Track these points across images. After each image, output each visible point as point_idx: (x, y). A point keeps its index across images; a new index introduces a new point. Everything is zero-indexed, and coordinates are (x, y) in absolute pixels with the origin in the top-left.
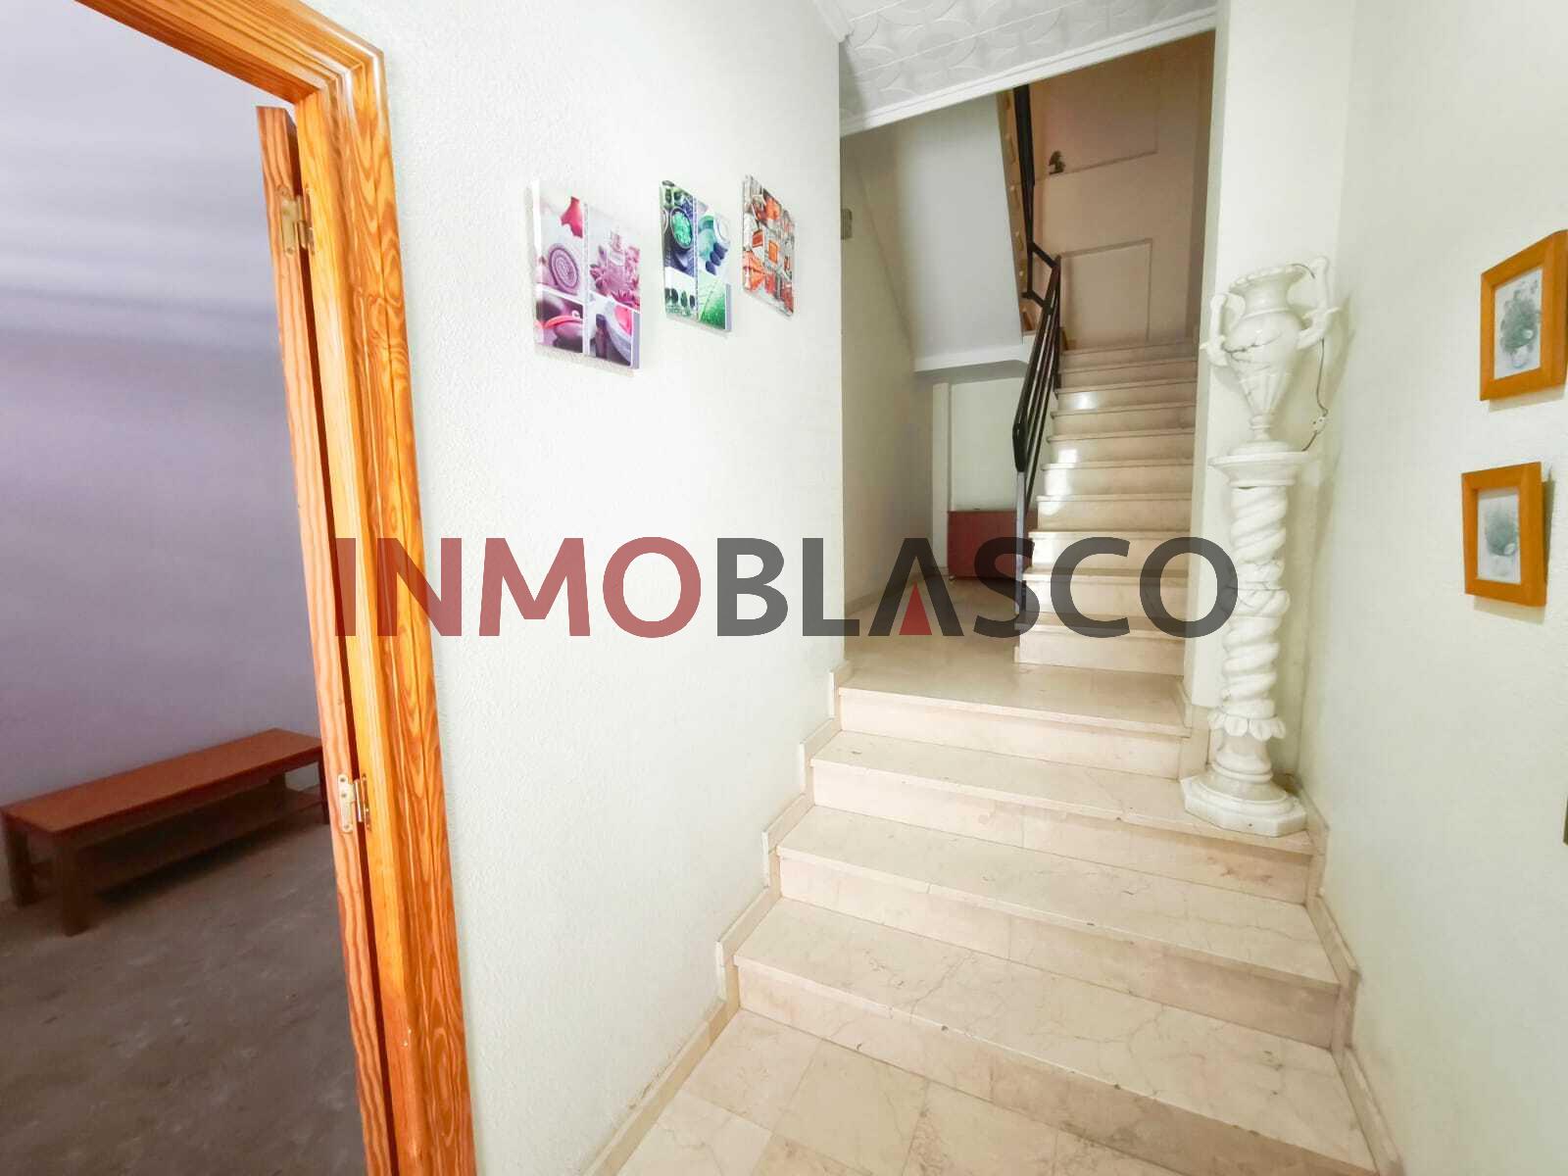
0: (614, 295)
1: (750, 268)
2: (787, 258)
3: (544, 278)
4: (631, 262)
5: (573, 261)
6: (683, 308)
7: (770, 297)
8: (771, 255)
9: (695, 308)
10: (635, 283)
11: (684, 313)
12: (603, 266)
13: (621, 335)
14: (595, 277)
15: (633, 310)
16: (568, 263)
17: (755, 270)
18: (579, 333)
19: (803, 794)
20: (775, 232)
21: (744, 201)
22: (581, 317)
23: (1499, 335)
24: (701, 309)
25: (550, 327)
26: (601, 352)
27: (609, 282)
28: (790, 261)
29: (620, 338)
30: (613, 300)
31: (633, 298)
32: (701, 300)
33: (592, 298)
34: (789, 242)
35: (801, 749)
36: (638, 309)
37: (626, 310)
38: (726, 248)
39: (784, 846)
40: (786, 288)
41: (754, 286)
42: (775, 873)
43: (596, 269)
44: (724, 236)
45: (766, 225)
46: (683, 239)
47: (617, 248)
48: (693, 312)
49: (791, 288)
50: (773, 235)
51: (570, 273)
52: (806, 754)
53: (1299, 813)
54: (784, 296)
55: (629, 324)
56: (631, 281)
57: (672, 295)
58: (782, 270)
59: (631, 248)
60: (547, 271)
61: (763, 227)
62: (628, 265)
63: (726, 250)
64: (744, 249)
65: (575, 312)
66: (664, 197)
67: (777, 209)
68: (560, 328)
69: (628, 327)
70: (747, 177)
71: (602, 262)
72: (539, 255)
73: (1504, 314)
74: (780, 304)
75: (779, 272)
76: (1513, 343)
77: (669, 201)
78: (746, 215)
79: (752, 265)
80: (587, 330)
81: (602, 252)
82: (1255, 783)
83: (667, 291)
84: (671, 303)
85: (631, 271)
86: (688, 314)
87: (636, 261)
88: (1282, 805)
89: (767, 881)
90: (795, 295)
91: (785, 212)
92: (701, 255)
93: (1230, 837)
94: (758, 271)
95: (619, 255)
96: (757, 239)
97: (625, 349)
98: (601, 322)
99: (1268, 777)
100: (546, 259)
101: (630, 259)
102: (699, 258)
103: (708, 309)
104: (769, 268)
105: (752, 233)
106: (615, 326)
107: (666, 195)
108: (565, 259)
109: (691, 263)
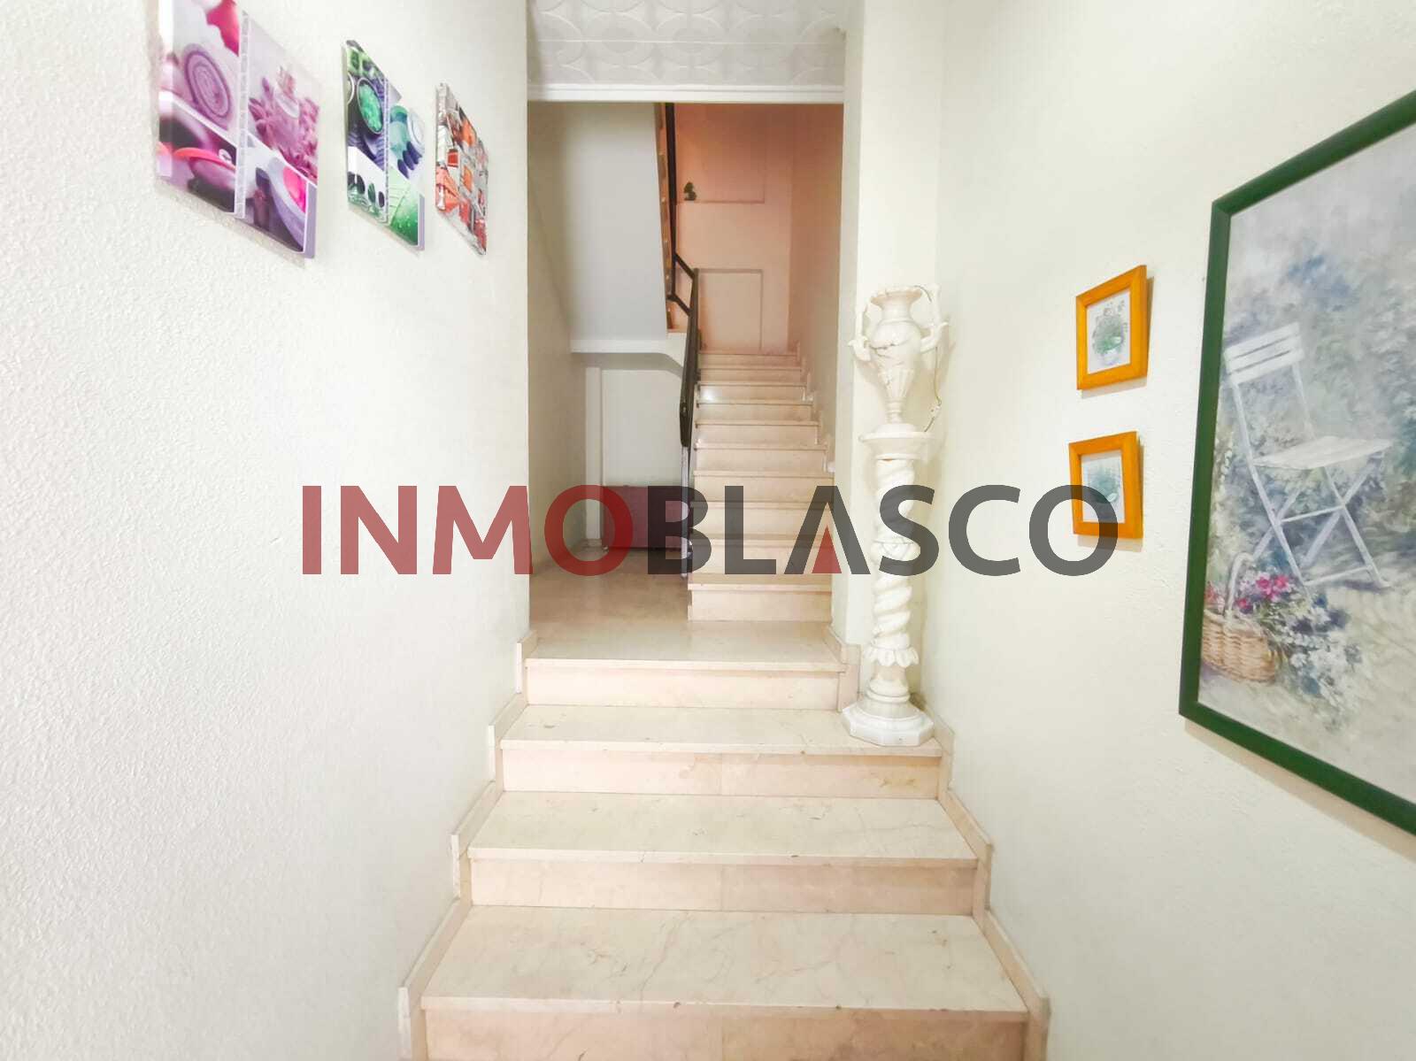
0: (281, 151)
1: (445, 188)
2: (481, 191)
3: (176, 85)
4: (308, 119)
5: (223, 80)
6: (370, 203)
7: (464, 227)
8: (466, 180)
9: (384, 208)
10: (312, 148)
11: (371, 210)
12: (268, 107)
13: (291, 208)
14: (257, 116)
15: (309, 182)
16: (215, 80)
17: (449, 192)
18: (230, 184)
19: (492, 781)
20: (470, 159)
21: (438, 112)
22: (234, 162)
23: (1091, 341)
24: (392, 212)
25: (183, 159)
26: (261, 219)
27: (276, 132)
28: (484, 196)
29: (290, 212)
30: (281, 158)
31: (308, 166)
32: (391, 202)
33: (250, 144)
34: (483, 176)
35: (491, 730)
36: (316, 183)
37: (299, 177)
38: (421, 153)
39: (476, 845)
40: (479, 223)
41: (448, 208)
42: (466, 882)
43: (258, 107)
44: (419, 139)
45: (461, 147)
46: (373, 122)
47: (288, 90)
48: (382, 212)
49: (484, 225)
50: (467, 160)
51: (218, 96)
52: (496, 736)
53: (929, 724)
54: (477, 231)
55: (302, 197)
56: (306, 143)
57: (355, 182)
58: (475, 202)
59: (308, 101)
60: (181, 76)
61: (458, 147)
62: (302, 121)
63: (421, 156)
64: (438, 164)
65: (223, 152)
66: (349, 60)
67: (472, 135)
68: (199, 165)
69: (302, 198)
70: (442, 85)
71: (266, 99)
72: (169, 49)
73: (1095, 327)
74: (474, 238)
75: (473, 203)
76: (1104, 346)
77: (357, 67)
78: (440, 127)
79: (447, 185)
80: (242, 185)
81: (267, 88)
82: (899, 704)
83: (351, 177)
84: (355, 192)
85: (307, 130)
86: (376, 214)
87: (314, 119)
88: (917, 720)
89: (458, 892)
90: (488, 232)
91: (480, 142)
92: (393, 149)
93: (885, 752)
94: (453, 194)
95: (292, 103)
96: (453, 159)
97: (296, 227)
98: (263, 180)
99: (908, 697)
100: (181, 60)
101: (305, 113)
102: (391, 152)
103: (400, 214)
104: (465, 196)
105: (448, 151)
106: (283, 193)
107: (353, 58)
108: (210, 71)
109: (381, 152)
